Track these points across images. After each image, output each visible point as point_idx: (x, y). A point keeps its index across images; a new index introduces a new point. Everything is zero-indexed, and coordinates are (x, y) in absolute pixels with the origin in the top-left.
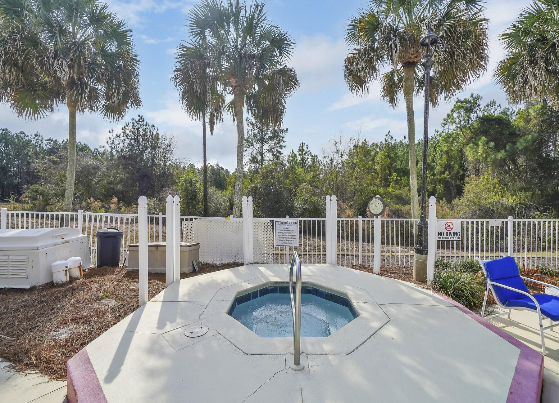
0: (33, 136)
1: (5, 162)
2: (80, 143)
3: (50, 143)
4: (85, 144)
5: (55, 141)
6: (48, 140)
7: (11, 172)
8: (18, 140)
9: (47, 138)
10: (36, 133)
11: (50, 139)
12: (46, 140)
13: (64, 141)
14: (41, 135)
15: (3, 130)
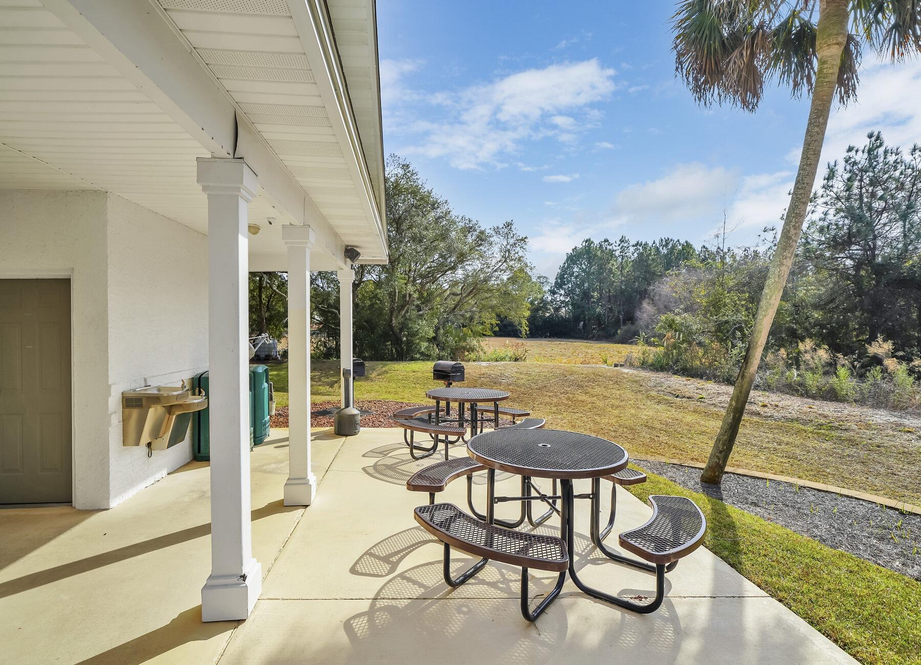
0: (618, 242)
1: (586, 285)
2: (678, 241)
3: (638, 249)
4: (686, 242)
5: (644, 245)
6: (636, 245)
7: (594, 298)
8: (602, 251)
9: (634, 242)
10: (621, 238)
11: (638, 243)
12: (633, 246)
13: (654, 243)
14: (627, 239)
15: (586, 242)
